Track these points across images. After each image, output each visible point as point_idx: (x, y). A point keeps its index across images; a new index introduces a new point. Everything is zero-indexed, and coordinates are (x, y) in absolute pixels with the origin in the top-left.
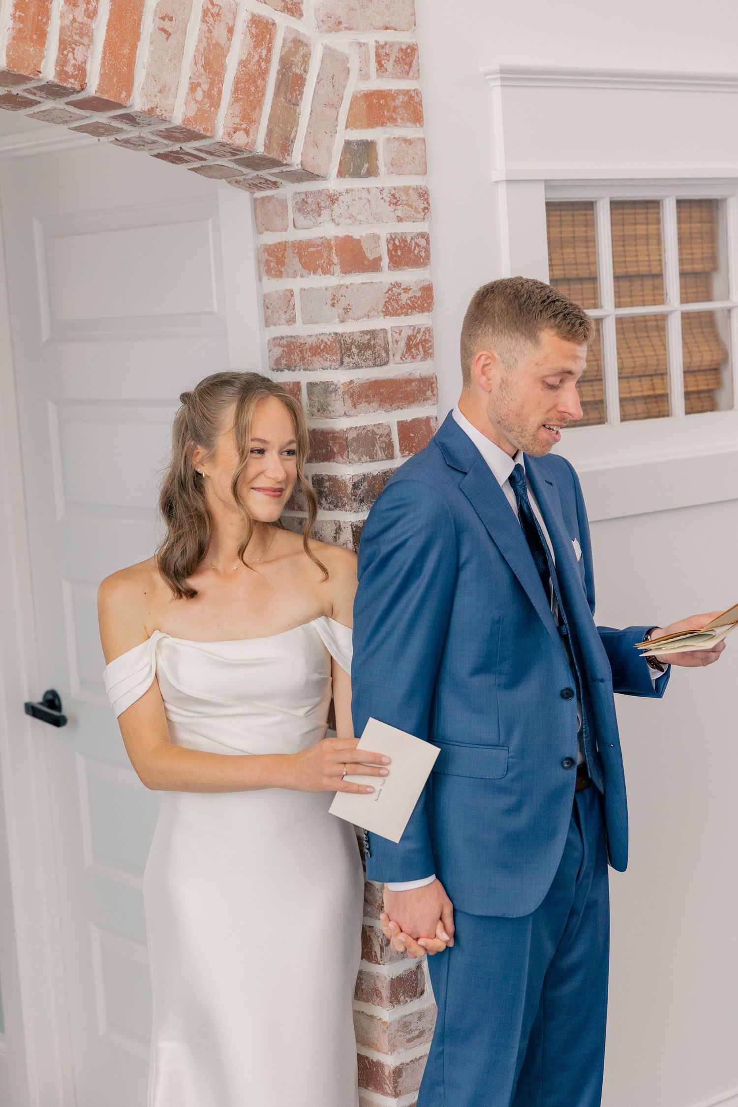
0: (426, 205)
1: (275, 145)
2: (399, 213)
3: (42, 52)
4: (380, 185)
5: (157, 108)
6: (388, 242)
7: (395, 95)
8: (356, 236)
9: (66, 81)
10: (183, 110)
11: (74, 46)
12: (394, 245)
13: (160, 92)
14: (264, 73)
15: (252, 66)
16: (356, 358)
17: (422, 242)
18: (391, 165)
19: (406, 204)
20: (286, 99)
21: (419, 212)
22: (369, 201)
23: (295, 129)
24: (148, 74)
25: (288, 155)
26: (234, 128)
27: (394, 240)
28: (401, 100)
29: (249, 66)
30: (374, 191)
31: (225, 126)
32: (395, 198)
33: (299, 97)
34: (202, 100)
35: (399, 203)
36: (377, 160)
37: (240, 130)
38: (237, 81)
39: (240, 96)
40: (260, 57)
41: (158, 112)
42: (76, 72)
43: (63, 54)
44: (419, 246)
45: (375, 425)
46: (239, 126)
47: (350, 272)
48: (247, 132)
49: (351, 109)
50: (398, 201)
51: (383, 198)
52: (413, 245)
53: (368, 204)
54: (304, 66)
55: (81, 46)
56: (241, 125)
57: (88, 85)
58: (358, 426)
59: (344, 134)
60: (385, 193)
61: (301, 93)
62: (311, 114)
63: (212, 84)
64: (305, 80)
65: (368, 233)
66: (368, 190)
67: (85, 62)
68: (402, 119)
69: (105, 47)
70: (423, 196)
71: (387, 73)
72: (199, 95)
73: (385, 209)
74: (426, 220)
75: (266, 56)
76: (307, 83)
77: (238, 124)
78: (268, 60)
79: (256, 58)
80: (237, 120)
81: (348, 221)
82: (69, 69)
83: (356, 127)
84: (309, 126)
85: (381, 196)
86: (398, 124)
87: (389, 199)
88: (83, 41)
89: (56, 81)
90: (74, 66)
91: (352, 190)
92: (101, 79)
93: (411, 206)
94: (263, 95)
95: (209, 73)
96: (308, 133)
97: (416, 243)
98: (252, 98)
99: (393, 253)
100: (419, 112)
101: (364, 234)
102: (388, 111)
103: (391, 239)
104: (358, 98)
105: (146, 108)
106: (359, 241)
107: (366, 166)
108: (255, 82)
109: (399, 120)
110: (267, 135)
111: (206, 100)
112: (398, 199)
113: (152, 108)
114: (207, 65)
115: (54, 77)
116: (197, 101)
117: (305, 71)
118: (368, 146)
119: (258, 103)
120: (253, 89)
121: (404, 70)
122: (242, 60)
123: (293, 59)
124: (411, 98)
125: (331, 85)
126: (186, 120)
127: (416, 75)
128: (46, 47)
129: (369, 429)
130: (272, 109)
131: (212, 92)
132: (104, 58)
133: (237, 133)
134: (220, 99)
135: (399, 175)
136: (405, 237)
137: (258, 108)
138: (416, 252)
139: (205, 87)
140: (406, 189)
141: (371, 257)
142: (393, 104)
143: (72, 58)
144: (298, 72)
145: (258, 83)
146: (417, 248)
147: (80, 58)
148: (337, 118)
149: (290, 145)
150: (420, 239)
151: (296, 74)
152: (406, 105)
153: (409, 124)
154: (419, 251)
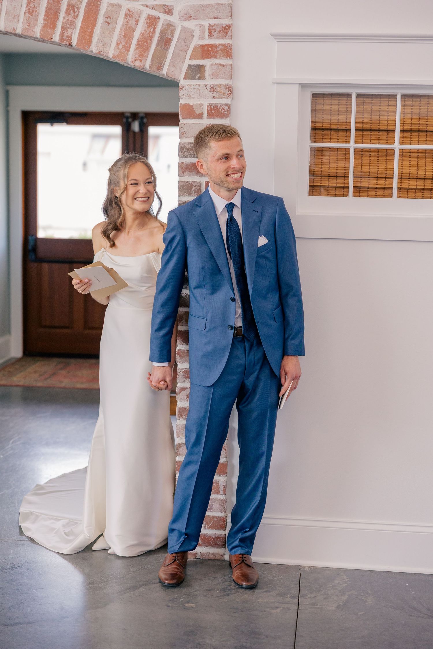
0: (230, 92)
1: (154, 66)
2: (215, 95)
3: (54, 32)
4: (206, 83)
5: (102, 51)
6: (208, 107)
7: (217, 46)
8: (191, 104)
9: (63, 42)
10: (113, 52)
11: (67, 29)
12: (211, 108)
13: (103, 46)
14: (151, 38)
15: (146, 35)
16: (185, 153)
17: (226, 108)
18: (212, 75)
19: (219, 91)
20: (162, 48)
21: (225, 95)
22: (199, 90)
23: (165, 60)
24: (98, 39)
25: (161, 70)
26: (135, 59)
27: (211, 106)
28: (220, 48)
29: (144, 35)
30: (202, 85)
31: (132, 59)
32: (214, 89)
33: (168, 47)
34: (122, 49)
35: (215, 91)
36: (204, 72)
37: (138, 60)
38: (138, 41)
39: (139, 47)
40: (150, 31)
41: (102, 53)
42: (68, 39)
43: (62, 32)
44: (224, 109)
45: (192, 181)
46: (138, 59)
47: (187, 118)
48: (141, 61)
49: (193, 52)
50: (215, 90)
51: (206, 89)
52: (221, 108)
53: (198, 91)
54: (171, 35)
55: (71, 29)
56: (138, 58)
57: (72, 43)
58: (184, 181)
59: (188, 62)
60: (208, 87)
61: (170, 45)
62: (173, 54)
63: (127, 42)
64: (172, 40)
65: (197, 103)
66: (199, 85)
67: (72, 35)
68: (220, 56)
69: (80, 29)
70: (229, 88)
71: (214, 37)
72: (120, 46)
73: (209, 94)
74: (229, 98)
75: (153, 31)
76: (173, 41)
77: (137, 58)
78: (154, 32)
79: (148, 32)
80: (137, 56)
81: (187, 98)
82: (65, 38)
83: (195, 59)
84: (172, 59)
85: (206, 88)
86: (217, 58)
87: (210, 89)
88: (71, 27)
89: (59, 42)
90: (67, 36)
91: (190, 85)
92: (78, 41)
93: (221, 92)
94: (150, 46)
95: (126, 38)
96: (171, 62)
97: (222, 108)
98: (144, 48)
99: (210, 111)
100: (229, 53)
101: (195, 103)
102: (213, 53)
103: (209, 106)
104: (197, 47)
105: (97, 52)
106: (192, 106)
107: (199, 75)
108: (147, 41)
109: (218, 56)
110: (151, 62)
111: (123, 48)
112: (215, 89)
113: (100, 52)
114: (125, 35)
115: (59, 40)
116: (119, 49)
117: (172, 37)
118: (200, 69)
119: (147, 49)
120: (145, 44)
121: (223, 36)
122: (141, 33)
123: (167, 32)
124: (226, 47)
125: (184, 42)
126: (114, 57)
127: (230, 37)
128: (55, 30)
129: (189, 183)
130: (154, 52)
131: (127, 45)
132: (79, 33)
133: (136, 61)
134: (130, 48)
135: (216, 79)
136: (217, 105)
137: (147, 52)
138: (222, 112)
139: (123, 43)
140: (219, 86)
141: (197, 113)
142: (216, 50)
143: (66, 33)
144: (169, 37)
145: (148, 42)
146: (223, 110)
147: (69, 33)
148: (186, 56)
149: (162, 66)
150: (225, 106)
151: (168, 38)
152: (222, 50)
153: (223, 58)
154: (224, 112)
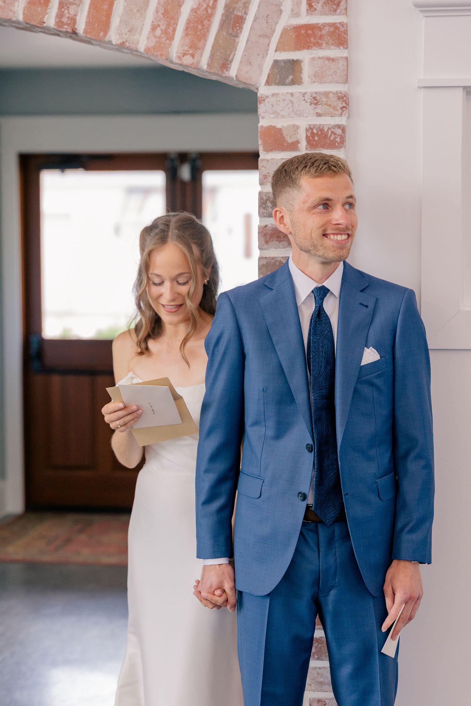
0: (344, 105)
1: (216, 64)
2: (319, 111)
3: (46, 10)
4: (303, 91)
5: (127, 41)
6: (307, 130)
7: (322, 26)
8: (279, 126)
9: (62, 27)
10: (145, 42)
11: (69, 5)
12: (312, 133)
13: (129, 31)
14: (209, 17)
15: (201, 12)
16: (270, 209)
17: (339, 131)
18: (314, 77)
19: (325, 104)
20: (228, 33)
21: (337, 110)
22: (292, 102)
23: (233, 53)
24: (121, 21)
25: (227, 70)
26: (183, 53)
27: (312, 129)
28: (327, 30)
29: (198, 12)
30: (297, 95)
31: (178, 52)
32: (317, 100)
33: (239, 31)
34: (160, 36)
35: (319, 103)
36: (301, 72)
37: (188, 54)
38: (188, 22)
39: (190, 32)
40: (208, 6)
41: (127, 44)
42: (70, 22)
43: (61, 11)
44: (335, 134)
45: (282, 257)
46: (187, 52)
47: (271, 150)
48: (193, 56)
49: (281, 37)
50: (318, 102)
51: (305, 100)
52: (330, 133)
53: (291, 104)
54: (244, 10)
55: (74, 5)
56: (189, 51)
57: (78, 29)
58: (268, 256)
59: (273, 56)
60: (307, 97)
61: (241, 28)
62: (247, 43)
63: (168, 25)
64: (245, 19)
65: (289, 124)
66: (292, 94)
67: (76, 15)
68: (327, 44)
69: (90, 5)
70: (342, 98)
71: (316, 11)
72: (158, 32)
73: (309, 108)
74: (343, 115)
75: (213, 5)
76: (246, 22)
77: (186, 51)
78: (214, 7)
79: (205, 6)
80: (186, 48)
81: (272, 116)
82: (65, 20)
83: (284, 50)
84: (245, 50)
85: (303, 98)
86: (323, 47)
87: (310, 101)
88: (75, 2)
89: (55, 27)
90: (68, 18)
91: (277, 94)
92: (86, 25)
93: (330, 106)
94: (208, 30)
95: (167, 18)
96: (244, 56)
97: (332, 132)
98: (198, 33)
99: (311, 138)
100: (343, 39)
101: (285, 125)
102: (315, 39)
103: (310, 129)
104: (288, 30)
105: (119, 42)
106: (280, 130)
107: (291, 77)
108: (202, 22)
109: (324, 45)
110: (210, 57)
111: (163, 36)
112: (319, 100)
113: (123, 42)
114: (166, 13)
115: (54, 25)
116: (156, 37)
117: (246, 13)
118: (294, 65)
119: (204, 36)
120: (200, 27)
121: (332, 9)
122: (193, 9)
123: (236, 5)
124: (337, 28)
125: (265, 22)
126: (147, 50)
127: (344, 12)
128: (49, 7)
129: (277, 259)
130: (215, 39)
131: (168, 30)
132: (89, 12)
133: (185, 56)
134: (174, 34)
135: (321, 83)
136: (323, 127)
137: (202, 41)
138: (332, 138)
139: (163, 27)
140: (326, 94)
141: (290, 141)
142: (320, 33)
143: (67, 13)
144: (240, 14)
145: (205, 23)
146: (333, 135)
147: (72, 12)
148: (269, 45)
149: (229, 64)
150: (336, 129)
151: (238, 16)
152: (331, 34)
153: (333, 47)
154: (335, 138)
